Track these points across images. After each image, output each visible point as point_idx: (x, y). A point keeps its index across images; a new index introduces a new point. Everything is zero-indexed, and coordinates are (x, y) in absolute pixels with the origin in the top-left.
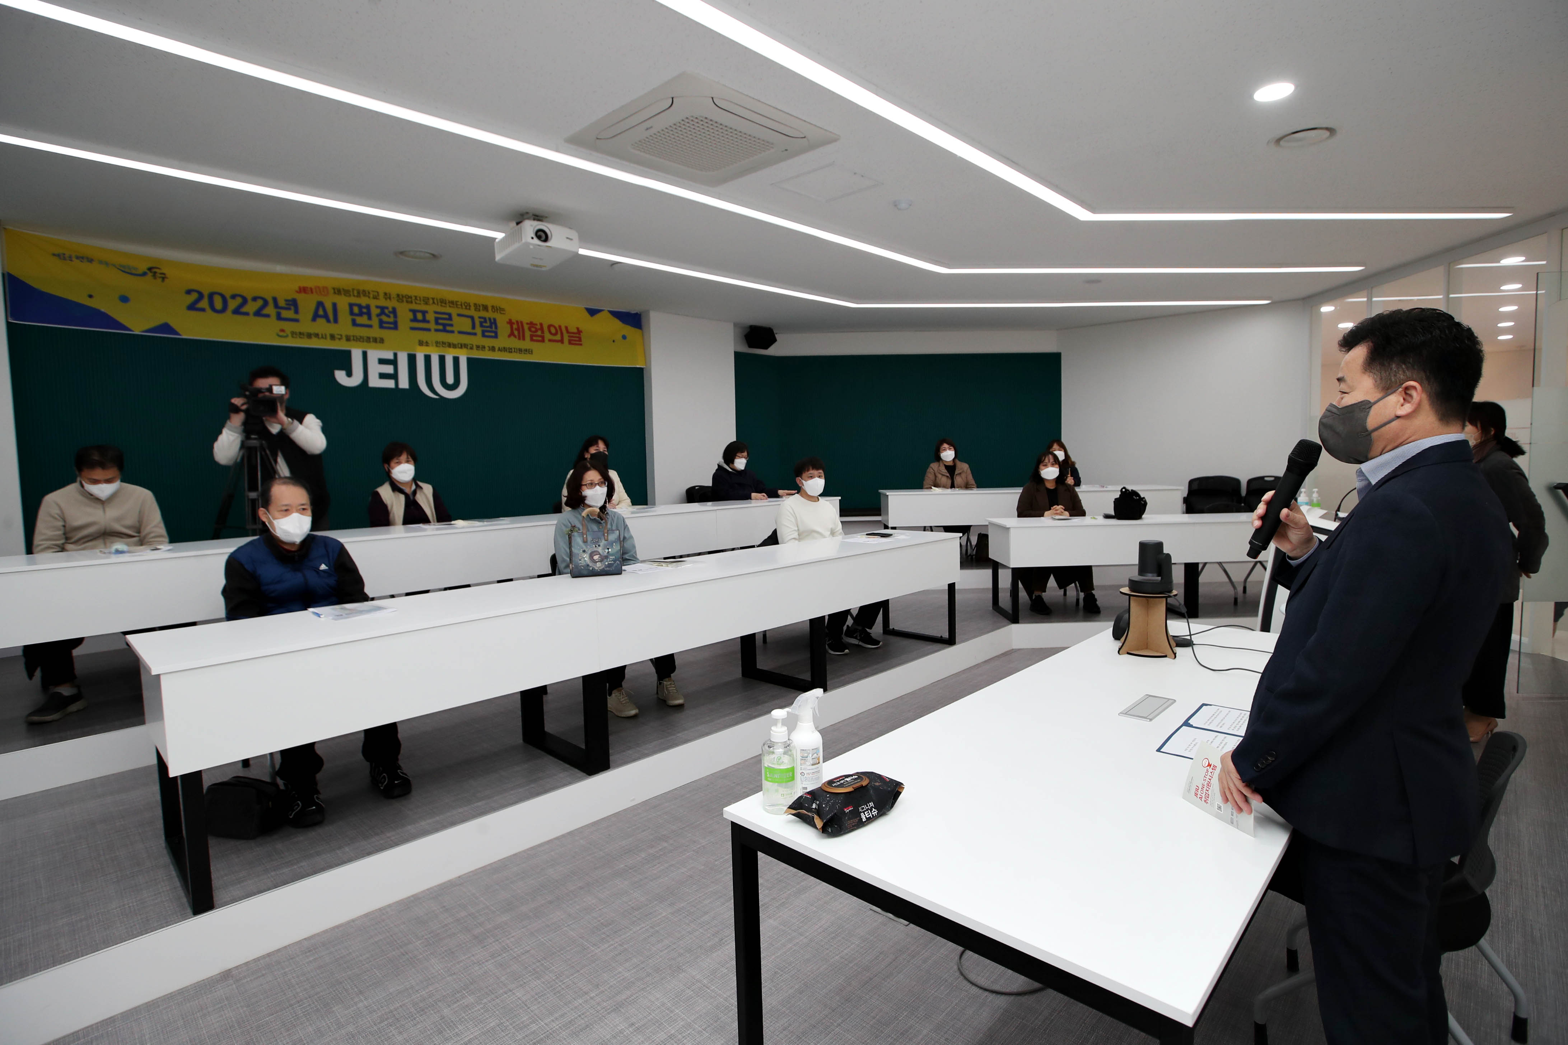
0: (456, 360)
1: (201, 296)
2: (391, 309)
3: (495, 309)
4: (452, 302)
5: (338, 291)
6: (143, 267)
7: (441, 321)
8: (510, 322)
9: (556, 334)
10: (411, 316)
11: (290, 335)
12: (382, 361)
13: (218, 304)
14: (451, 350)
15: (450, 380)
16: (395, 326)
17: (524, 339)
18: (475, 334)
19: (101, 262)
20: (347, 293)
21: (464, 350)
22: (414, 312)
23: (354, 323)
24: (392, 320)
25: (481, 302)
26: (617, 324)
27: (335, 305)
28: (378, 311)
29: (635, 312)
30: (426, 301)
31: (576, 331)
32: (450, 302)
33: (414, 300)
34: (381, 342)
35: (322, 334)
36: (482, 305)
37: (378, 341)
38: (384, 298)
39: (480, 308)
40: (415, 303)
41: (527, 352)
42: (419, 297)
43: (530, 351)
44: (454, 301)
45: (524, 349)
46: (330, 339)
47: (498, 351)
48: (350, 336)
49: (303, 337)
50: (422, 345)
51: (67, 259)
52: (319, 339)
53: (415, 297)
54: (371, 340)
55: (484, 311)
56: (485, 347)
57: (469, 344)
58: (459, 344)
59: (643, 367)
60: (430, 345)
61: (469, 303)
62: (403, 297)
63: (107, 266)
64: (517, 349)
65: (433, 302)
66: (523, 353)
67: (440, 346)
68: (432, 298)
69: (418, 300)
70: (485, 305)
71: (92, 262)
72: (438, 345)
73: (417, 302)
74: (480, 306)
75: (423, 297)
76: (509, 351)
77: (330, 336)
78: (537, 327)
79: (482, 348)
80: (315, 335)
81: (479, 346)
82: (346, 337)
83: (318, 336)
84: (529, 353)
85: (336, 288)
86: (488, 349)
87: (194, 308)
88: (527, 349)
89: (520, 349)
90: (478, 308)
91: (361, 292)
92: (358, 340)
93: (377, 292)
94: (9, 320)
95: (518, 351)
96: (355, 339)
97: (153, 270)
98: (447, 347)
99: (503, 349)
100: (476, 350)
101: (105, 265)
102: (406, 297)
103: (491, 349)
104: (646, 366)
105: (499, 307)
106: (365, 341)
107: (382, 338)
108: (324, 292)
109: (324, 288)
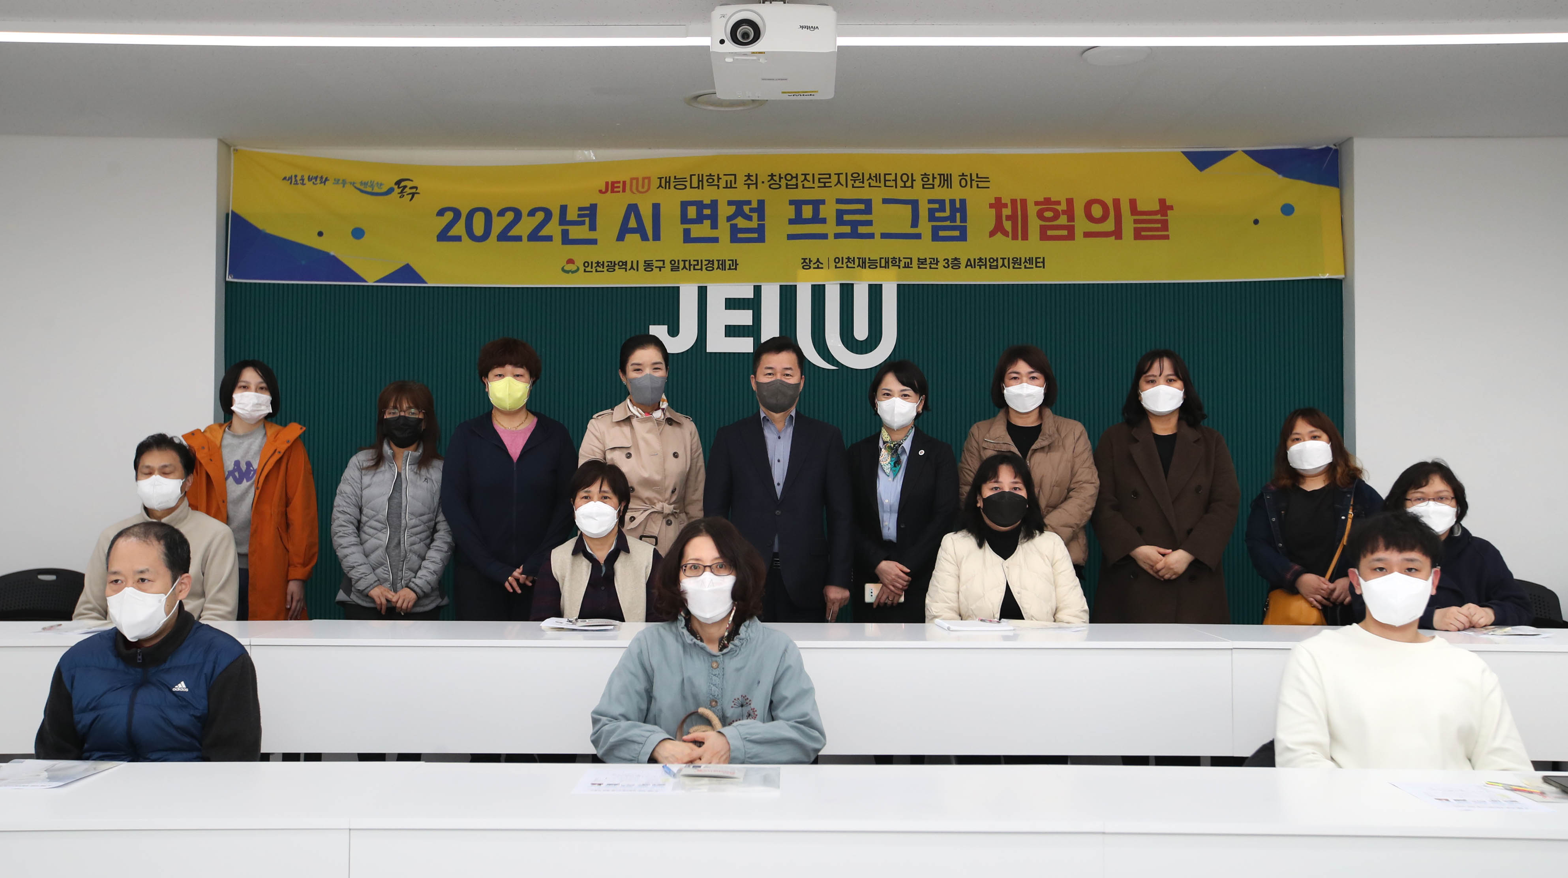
0: (875, 292)
1: (457, 213)
2: (755, 205)
3: (966, 180)
4: (877, 177)
5: (665, 183)
6: (389, 181)
7: (846, 217)
8: (998, 205)
9: (1104, 218)
10: (791, 212)
11: (582, 268)
12: (732, 304)
13: (479, 228)
14: (867, 272)
15: (861, 332)
16: (759, 236)
17: (1025, 237)
18: (918, 236)
19: (337, 181)
20: (680, 183)
21: (893, 270)
22: (798, 204)
23: (688, 238)
24: (754, 224)
25: (935, 169)
26: (1270, 179)
27: (656, 207)
28: (732, 209)
29: (1324, 146)
30: (824, 181)
31: (1157, 207)
32: (874, 177)
33: (802, 182)
34: (734, 267)
35: (632, 262)
36: (940, 175)
37: (727, 267)
38: (745, 184)
39: (933, 181)
40: (804, 187)
41: (1032, 264)
42: (813, 174)
43: (1039, 262)
44: (880, 174)
45: (1026, 258)
46: (645, 270)
47: (966, 267)
48: (678, 261)
49: (601, 269)
50: (808, 267)
51: (299, 182)
52: (626, 271)
53: (805, 175)
54: (716, 266)
55: (942, 187)
56: (939, 260)
57: (904, 258)
58: (882, 260)
59: (1340, 276)
60: (825, 265)
61: (912, 174)
62: (782, 178)
63: (344, 186)
64: (1009, 258)
65: (839, 182)
66: (1023, 266)
67: (845, 265)
68: (838, 174)
69: (809, 181)
70: (944, 175)
71: (327, 182)
72: (839, 265)
73: (807, 184)
74: (936, 178)
75: (819, 174)
76: (990, 265)
77: (645, 263)
78: (1060, 208)
79: (931, 263)
80: (621, 264)
81: (925, 259)
82: (673, 262)
83: (626, 265)
84: (1036, 267)
85: (663, 178)
86: (944, 263)
87: (444, 236)
88: (1032, 258)
89: (1015, 259)
90: (931, 182)
91: (705, 178)
92: (692, 267)
93: (735, 175)
94: (227, 279)
95: (1010, 263)
96: (687, 266)
97: (403, 184)
98: (858, 267)
99: (977, 261)
100: (919, 268)
101: (342, 185)
102: (789, 177)
103: (950, 263)
104: (1345, 274)
105: (977, 174)
106: (704, 267)
107: (736, 260)
108: (643, 187)
109: (644, 179)
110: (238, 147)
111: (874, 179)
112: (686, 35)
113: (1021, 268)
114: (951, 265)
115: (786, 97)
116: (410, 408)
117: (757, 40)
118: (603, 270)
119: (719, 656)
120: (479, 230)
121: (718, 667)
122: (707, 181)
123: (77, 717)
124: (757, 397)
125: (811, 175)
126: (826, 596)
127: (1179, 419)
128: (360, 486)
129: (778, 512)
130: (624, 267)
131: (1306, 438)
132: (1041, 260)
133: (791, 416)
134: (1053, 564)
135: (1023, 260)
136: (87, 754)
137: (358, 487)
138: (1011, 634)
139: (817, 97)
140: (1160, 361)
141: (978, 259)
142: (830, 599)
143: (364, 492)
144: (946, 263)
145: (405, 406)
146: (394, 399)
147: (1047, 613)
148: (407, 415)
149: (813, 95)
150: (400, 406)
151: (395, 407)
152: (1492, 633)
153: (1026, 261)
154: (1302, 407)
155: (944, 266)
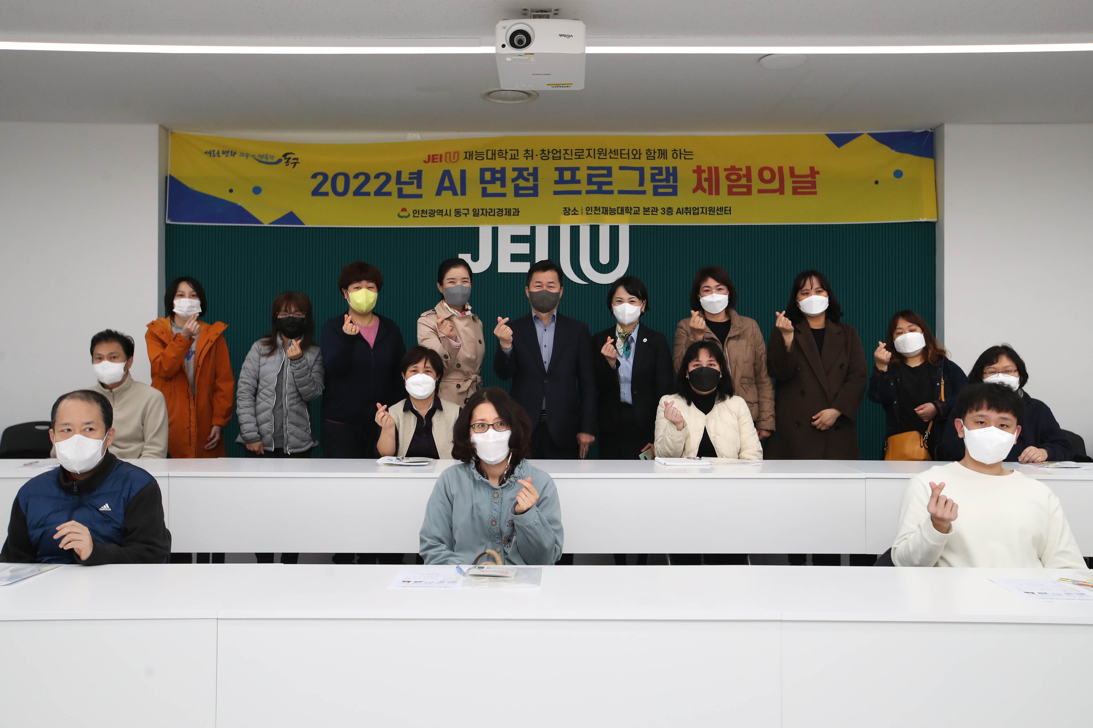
0: (614, 231)
1: (325, 177)
2: (531, 171)
3: (677, 154)
4: (616, 152)
5: (469, 155)
6: (279, 154)
7: (594, 179)
8: (699, 171)
9: (772, 180)
10: (556, 176)
11: (412, 214)
12: (515, 239)
13: (340, 187)
14: (608, 217)
15: (604, 258)
16: (534, 192)
17: (717, 193)
18: (644, 192)
19: (242, 154)
20: (479, 155)
21: (626, 216)
22: (561, 170)
23: (485, 194)
24: (531, 184)
25: (655, 146)
26: (886, 152)
27: (463, 173)
28: (515, 174)
29: (923, 130)
30: (579, 154)
31: (808, 172)
32: (613, 151)
33: (564, 155)
34: (517, 214)
35: (446, 210)
36: (659, 150)
37: (512, 213)
38: (524, 156)
39: (654, 154)
40: (565, 159)
41: (722, 212)
42: (572, 150)
43: (727, 210)
44: (617, 150)
45: (718, 208)
46: (455, 215)
47: (677, 214)
48: (478, 209)
49: (425, 215)
50: (568, 214)
51: (216, 155)
52: (442, 216)
53: (566, 150)
54: (504, 213)
55: (660, 158)
56: (658, 209)
57: (634, 207)
58: (619, 209)
59: (934, 220)
60: (580, 212)
61: (640, 150)
62: (550, 152)
63: (247, 158)
64: (706, 208)
65: (589, 155)
66: (716, 213)
67: (593, 213)
68: (589, 150)
69: (569, 155)
70: (661, 150)
71: (235, 155)
72: (589, 212)
73: (567, 156)
74: (656, 152)
75: (576, 150)
76: (694, 213)
77: (455, 211)
78: (742, 173)
79: (653, 211)
80: (439, 211)
81: (649, 208)
82: (475, 210)
83: (442, 212)
84: (725, 213)
85: (468, 152)
86: (661, 211)
87: (316, 192)
88: (722, 207)
89: (711, 208)
90: (652, 155)
91: (497, 152)
92: (488, 214)
93: (517, 150)
94: (167, 222)
95: (707, 211)
96: (485, 213)
97: (288, 156)
98: (602, 213)
99: (684, 209)
100: (644, 214)
101: (246, 157)
102: (555, 152)
103: (665, 211)
104: (938, 219)
105: (685, 150)
106: (496, 214)
107: (518, 209)
108: (454, 158)
109: (455, 153)
110: (174, 131)
111: (614, 153)
112: (480, 45)
113: (714, 214)
114: (666, 213)
115: (550, 88)
116: (296, 311)
117: (528, 45)
118: (426, 216)
119: (499, 489)
120: (340, 188)
121: (498, 497)
122: (498, 154)
123: (30, 532)
124: (530, 302)
125: (570, 150)
126: (579, 440)
127: (826, 318)
128: (258, 364)
129: (546, 381)
130: (441, 213)
131: (907, 331)
132: (729, 209)
133: (554, 315)
134: (739, 418)
135: (716, 209)
136: (40, 559)
137: (257, 365)
138: (709, 467)
139: (572, 88)
140: (810, 278)
141: (685, 208)
142: (582, 442)
143: (261, 368)
144: (663, 211)
145: (293, 310)
146: (284, 305)
147: (734, 452)
148: (294, 316)
149: (569, 87)
150: (289, 310)
151: (286, 311)
152: (1047, 466)
153: (718, 210)
154: (900, 310)
155: (662, 213)
